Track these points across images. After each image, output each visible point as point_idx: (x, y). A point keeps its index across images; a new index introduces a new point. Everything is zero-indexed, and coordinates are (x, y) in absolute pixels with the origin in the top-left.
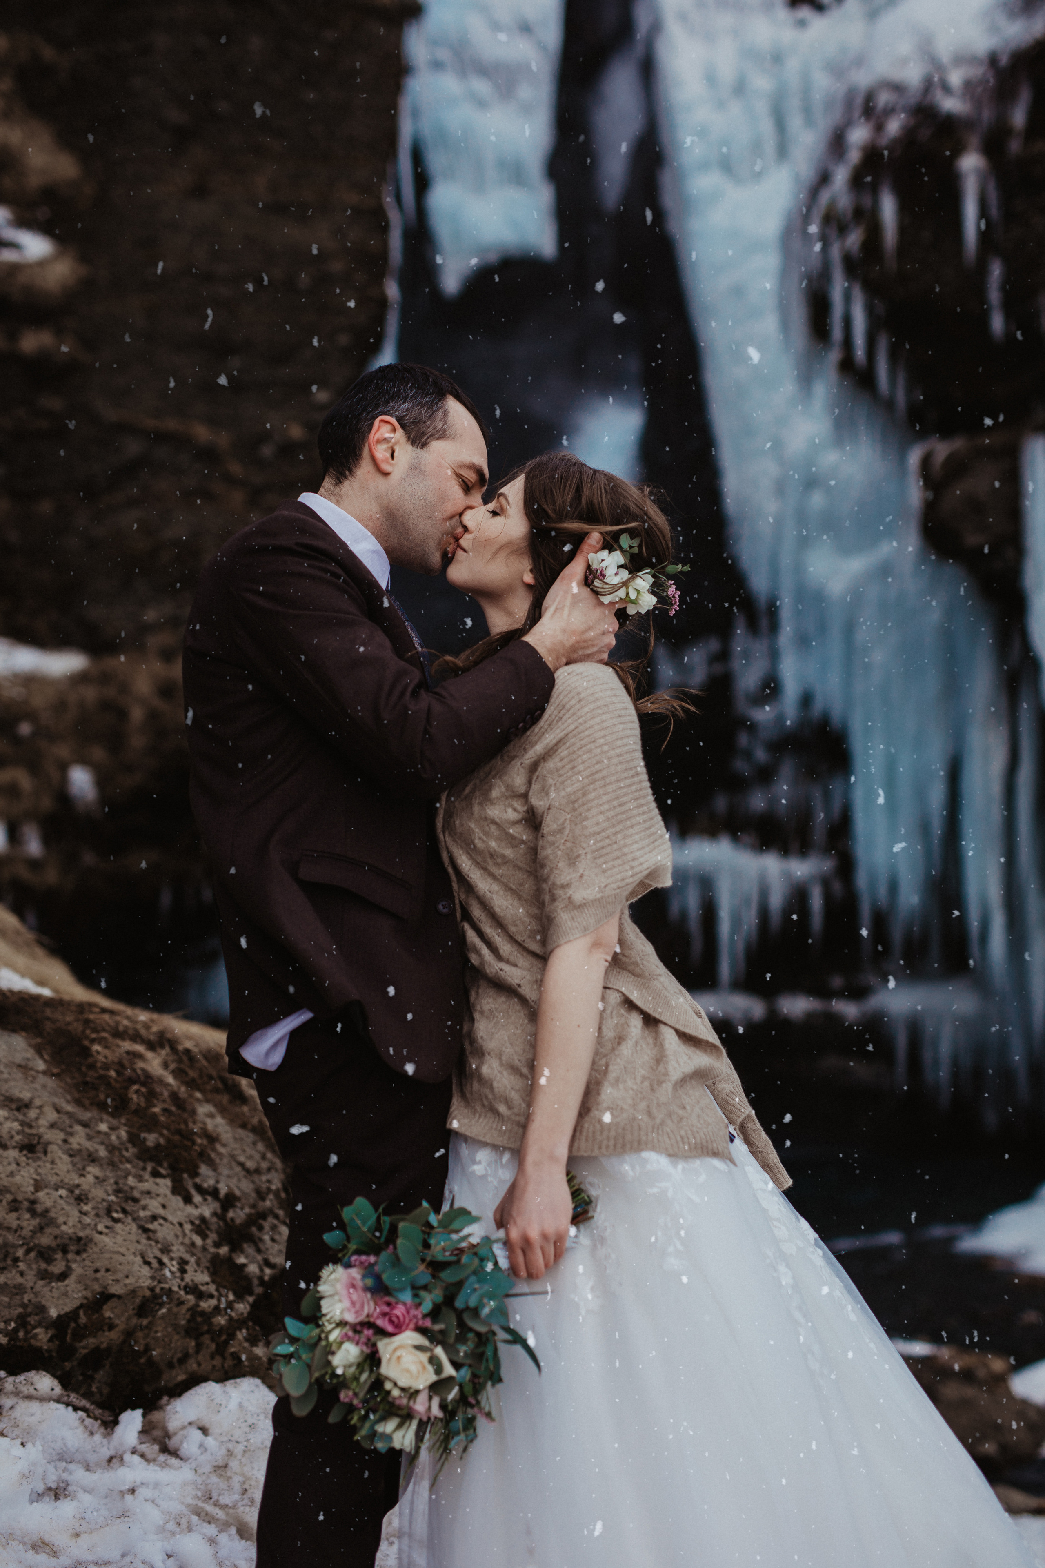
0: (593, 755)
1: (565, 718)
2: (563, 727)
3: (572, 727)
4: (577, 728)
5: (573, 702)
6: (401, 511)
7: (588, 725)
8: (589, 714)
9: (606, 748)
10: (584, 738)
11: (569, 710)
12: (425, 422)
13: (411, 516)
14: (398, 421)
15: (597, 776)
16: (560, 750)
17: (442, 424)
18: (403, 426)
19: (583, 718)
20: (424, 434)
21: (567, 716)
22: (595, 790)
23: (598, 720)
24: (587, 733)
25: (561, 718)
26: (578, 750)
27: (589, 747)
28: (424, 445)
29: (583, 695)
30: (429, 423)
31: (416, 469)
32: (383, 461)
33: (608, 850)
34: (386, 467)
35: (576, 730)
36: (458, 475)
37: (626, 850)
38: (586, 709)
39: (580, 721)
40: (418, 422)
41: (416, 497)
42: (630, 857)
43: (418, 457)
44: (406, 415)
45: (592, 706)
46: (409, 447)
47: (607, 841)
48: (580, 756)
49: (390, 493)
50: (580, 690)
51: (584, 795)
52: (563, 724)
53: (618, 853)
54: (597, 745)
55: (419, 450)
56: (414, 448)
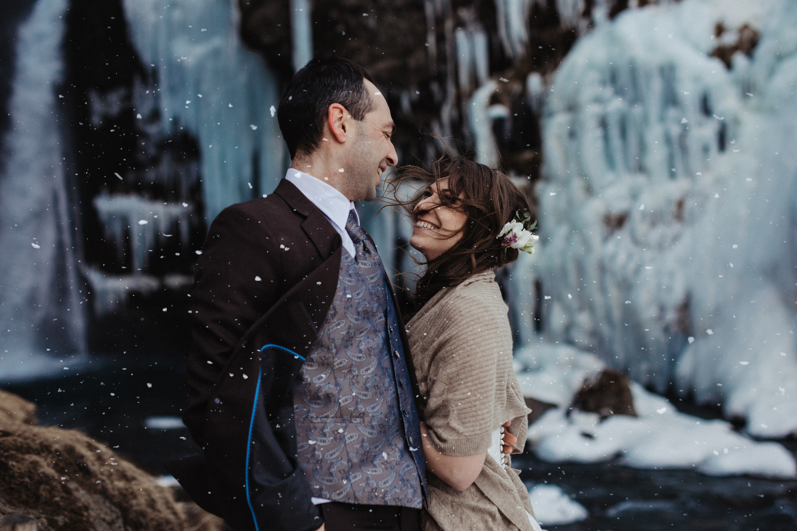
0: (465, 351)
1: (450, 327)
2: (449, 332)
3: (454, 333)
4: (457, 333)
5: (456, 317)
6: (357, 165)
7: (464, 332)
8: (465, 325)
9: (474, 347)
10: (461, 340)
11: (453, 322)
12: (358, 102)
13: (363, 166)
14: (343, 105)
15: (467, 365)
16: (446, 346)
17: (367, 100)
18: (346, 108)
19: (462, 327)
20: (360, 110)
21: (452, 325)
22: (464, 373)
23: (471, 329)
24: (463, 337)
25: (449, 327)
26: (457, 347)
27: (463, 345)
28: (362, 118)
29: (463, 312)
30: (360, 101)
31: (361, 134)
32: (340, 135)
33: (469, 410)
34: (342, 139)
35: (456, 335)
36: (385, 133)
37: (479, 412)
38: (464, 322)
39: (459, 329)
40: (354, 102)
41: (365, 153)
42: (480, 417)
43: (360, 127)
44: (346, 100)
45: (468, 320)
46: (353, 121)
47: (469, 404)
48: (458, 351)
49: (347, 155)
50: (461, 309)
51: (458, 375)
52: (449, 330)
53: (475, 414)
54: (469, 344)
55: (360, 122)
56: (357, 121)
